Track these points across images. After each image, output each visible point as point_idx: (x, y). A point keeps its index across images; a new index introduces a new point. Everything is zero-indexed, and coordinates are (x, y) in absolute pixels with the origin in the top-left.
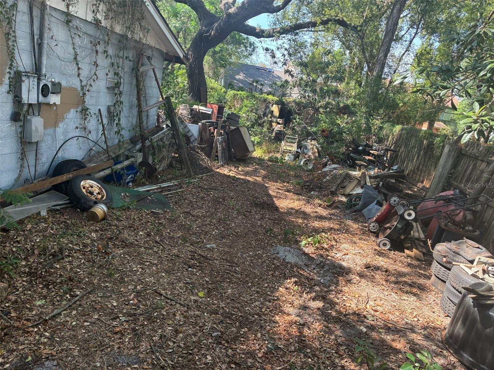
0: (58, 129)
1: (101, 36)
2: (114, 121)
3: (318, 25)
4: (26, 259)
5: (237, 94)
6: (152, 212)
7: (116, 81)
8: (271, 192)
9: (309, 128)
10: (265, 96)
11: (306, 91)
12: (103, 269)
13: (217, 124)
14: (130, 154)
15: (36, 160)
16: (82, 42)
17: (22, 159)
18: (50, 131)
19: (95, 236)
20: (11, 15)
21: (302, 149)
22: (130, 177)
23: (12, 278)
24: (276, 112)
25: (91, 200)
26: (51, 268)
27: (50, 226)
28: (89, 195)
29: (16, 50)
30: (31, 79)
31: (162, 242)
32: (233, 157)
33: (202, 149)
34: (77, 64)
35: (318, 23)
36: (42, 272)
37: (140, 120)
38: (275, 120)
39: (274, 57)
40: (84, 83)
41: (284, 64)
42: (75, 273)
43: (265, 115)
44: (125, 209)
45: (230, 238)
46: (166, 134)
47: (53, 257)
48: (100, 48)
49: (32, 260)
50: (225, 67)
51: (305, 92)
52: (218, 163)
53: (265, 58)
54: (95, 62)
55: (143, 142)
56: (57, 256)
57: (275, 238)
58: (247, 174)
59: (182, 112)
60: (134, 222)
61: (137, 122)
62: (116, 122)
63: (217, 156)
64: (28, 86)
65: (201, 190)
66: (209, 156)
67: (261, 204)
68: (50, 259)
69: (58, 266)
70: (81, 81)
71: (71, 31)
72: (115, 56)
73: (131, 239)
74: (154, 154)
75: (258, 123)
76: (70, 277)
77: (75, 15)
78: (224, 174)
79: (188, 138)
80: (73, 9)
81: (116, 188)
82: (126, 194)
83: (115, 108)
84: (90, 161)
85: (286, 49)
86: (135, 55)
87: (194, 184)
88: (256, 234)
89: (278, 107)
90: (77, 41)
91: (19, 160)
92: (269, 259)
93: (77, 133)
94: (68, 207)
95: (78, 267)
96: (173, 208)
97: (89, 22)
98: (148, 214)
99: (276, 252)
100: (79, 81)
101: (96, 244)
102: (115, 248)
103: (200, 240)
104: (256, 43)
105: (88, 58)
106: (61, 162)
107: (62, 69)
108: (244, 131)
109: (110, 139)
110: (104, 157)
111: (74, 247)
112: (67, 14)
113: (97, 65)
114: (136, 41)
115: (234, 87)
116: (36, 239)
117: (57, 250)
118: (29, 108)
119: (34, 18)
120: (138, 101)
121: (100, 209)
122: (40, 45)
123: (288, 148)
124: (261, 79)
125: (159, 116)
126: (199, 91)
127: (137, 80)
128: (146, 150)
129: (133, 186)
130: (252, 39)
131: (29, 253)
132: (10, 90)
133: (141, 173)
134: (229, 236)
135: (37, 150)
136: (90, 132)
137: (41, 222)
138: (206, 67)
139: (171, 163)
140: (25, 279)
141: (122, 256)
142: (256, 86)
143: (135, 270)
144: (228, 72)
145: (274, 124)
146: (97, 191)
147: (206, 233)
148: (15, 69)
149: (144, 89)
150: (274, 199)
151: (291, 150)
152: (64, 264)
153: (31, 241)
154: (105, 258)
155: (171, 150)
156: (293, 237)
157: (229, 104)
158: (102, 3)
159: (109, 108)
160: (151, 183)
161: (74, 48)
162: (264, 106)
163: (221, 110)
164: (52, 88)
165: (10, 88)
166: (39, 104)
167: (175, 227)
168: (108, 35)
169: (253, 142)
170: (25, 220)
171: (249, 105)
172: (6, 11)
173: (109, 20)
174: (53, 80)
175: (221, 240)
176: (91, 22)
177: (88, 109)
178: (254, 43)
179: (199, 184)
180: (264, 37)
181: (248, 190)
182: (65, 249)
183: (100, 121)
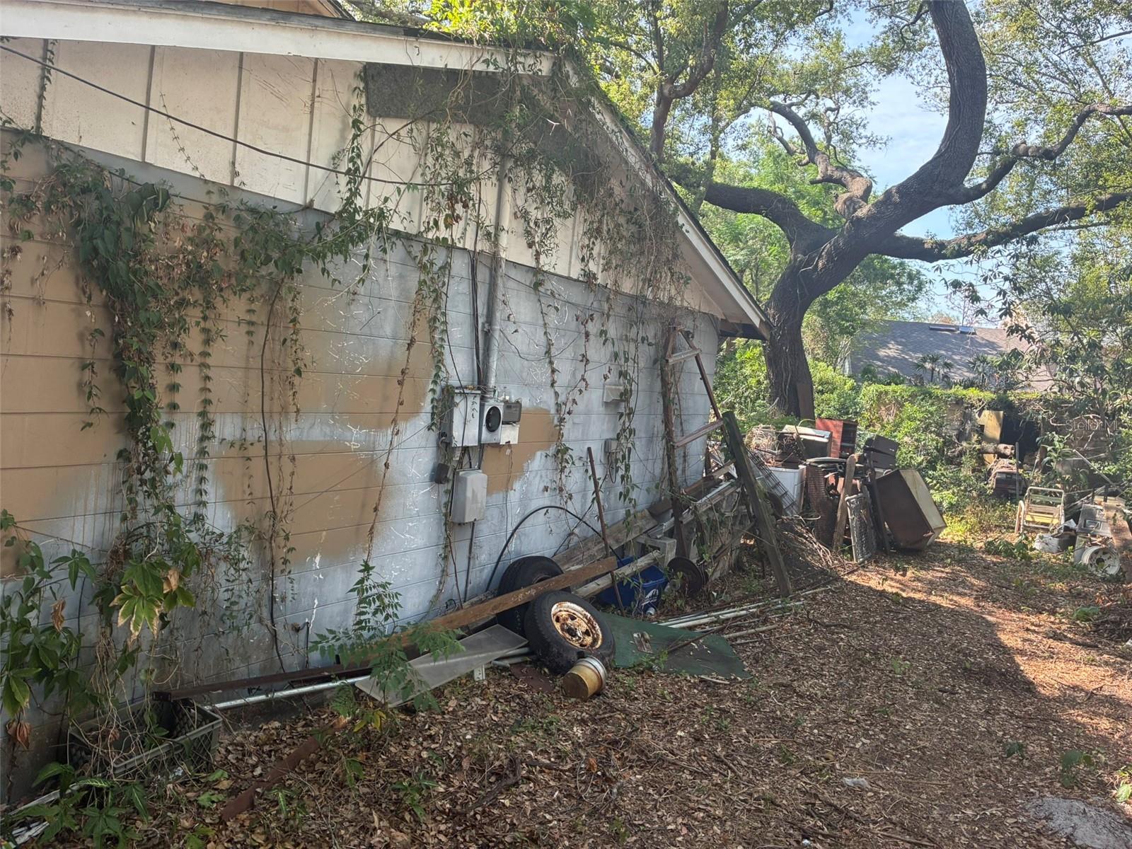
0: (511, 493)
1: (595, 305)
2: (617, 471)
3: (1088, 212)
4: (445, 779)
5: (887, 393)
6: (702, 681)
7: (622, 388)
8: (1005, 638)
9: (1095, 466)
10: (959, 391)
11: (1072, 372)
12: (599, 819)
13: (845, 466)
14: (649, 543)
15: (469, 558)
16: (561, 320)
17: (446, 558)
18: (497, 498)
19: (580, 733)
20: (440, 284)
21: (1081, 520)
22: (650, 594)
23: (418, 822)
24: (993, 429)
25: (571, 648)
26: (493, 805)
27: (492, 704)
28: (567, 635)
29: (447, 347)
30: (470, 399)
31: (732, 761)
32: (887, 544)
33: (811, 527)
34: (551, 363)
35: (1089, 208)
36: (476, 813)
37: (670, 466)
38: (990, 447)
39: (975, 298)
40: (562, 399)
41: (1005, 314)
42: (541, 823)
43: (962, 436)
44: (642, 672)
45: (906, 763)
46: (726, 494)
47: (497, 780)
48: (593, 328)
49: (457, 783)
50: (851, 334)
51: (1071, 375)
52: (852, 559)
53: (949, 303)
54: (583, 356)
55: (677, 515)
56: (506, 777)
57: (1036, 772)
58: (932, 586)
59: (758, 442)
60: (662, 704)
61: (663, 469)
62: (621, 472)
63: (848, 542)
64: (463, 413)
65: (816, 630)
66: (828, 543)
67: (981, 672)
68: (491, 783)
69: (507, 802)
70: (556, 394)
71: (542, 301)
72: (621, 339)
73: (660, 748)
74: (701, 542)
75: (945, 456)
76: (532, 832)
77: (552, 271)
78: (869, 587)
79: (776, 501)
80: (547, 261)
81: (621, 619)
82: (643, 636)
83: (620, 444)
84: (569, 559)
85: (1006, 279)
86: (659, 333)
87: (796, 614)
88: (978, 756)
89: (998, 417)
90: (553, 319)
91: (440, 560)
92: (1026, 834)
93: (545, 500)
94: (526, 662)
95: (548, 807)
96: (750, 672)
97: (575, 280)
98: (694, 686)
99: (1042, 815)
100: (553, 395)
101: (584, 754)
102: (623, 766)
103: (824, 762)
104: (923, 271)
105: (571, 349)
106: (514, 563)
107: (525, 375)
108: (911, 477)
109: (609, 509)
110: (596, 548)
111: (539, 757)
112: (536, 271)
113: (587, 360)
114: (662, 303)
115: (876, 377)
116: (466, 734)
117: (506, 762)
118: (463, 455)
119: (479, 284)
120: (666, 427)
121: (591, 670)
122: (488, 335)
123: (1037, 520)
124: (943, 352)
125: (708, 455)
126: (794, 391)
127: (665, 383)
128: (685, 533)
129: (658, 616)
130: (914, 264)
131: (453, 765)
132: (433, 424)
133: (674, 586)
134: (901, 757)
135: (472, 540)
136: (570, 497)
137: (475, 695)
138: (807, 339)
139: (738, 561)
140: (443, 827)
141: (641, 788)
142: (933, 369)
143: (672, 831)
144: (859, 343)
145: (989, 458)
146: (584, 627)
147: (839, 744)
148: (443, 383)
149: (676, 401)
150: (1018, 659)
151: (1047, 525)
152: (519, 798)
153: (456, 738)
154: (603, 791)
155: (739, 531)
156: (1089, 773)
157: (867, 415)
158: (599, 240)
159: (607, 444)
160: (698, 610)
161: (545, 333)
162: (958, 414)
163: (849, 431)
164: (504, 413)
165: (432, 419)
166: (482, 446)
167: (759, 723)
168: (608, 299)
169: (938, 506)
170: (446, 688)
171: (919, 416)
172: (432, 278)
173: (611, 272)
174: (507, 398)
175: (880, 768)
176: (577, 280)
177: (567, 449)
178: (918, 272)
179: (808, 612)
180: (944, 257)
181: (940, 632)
182: (522, 763)
183: (590, 472)
